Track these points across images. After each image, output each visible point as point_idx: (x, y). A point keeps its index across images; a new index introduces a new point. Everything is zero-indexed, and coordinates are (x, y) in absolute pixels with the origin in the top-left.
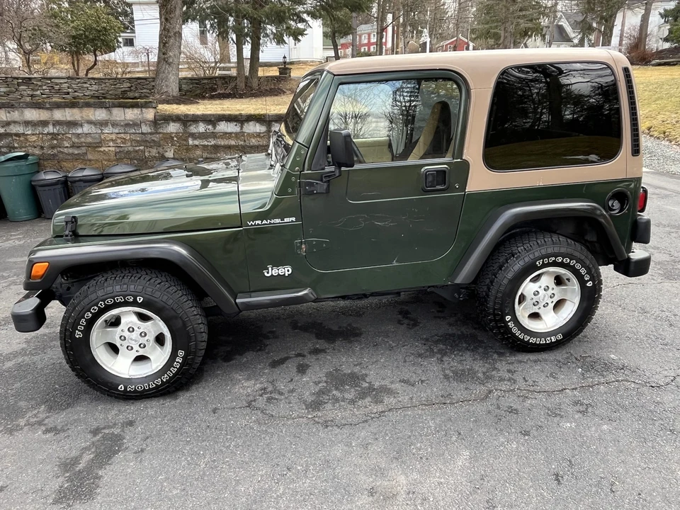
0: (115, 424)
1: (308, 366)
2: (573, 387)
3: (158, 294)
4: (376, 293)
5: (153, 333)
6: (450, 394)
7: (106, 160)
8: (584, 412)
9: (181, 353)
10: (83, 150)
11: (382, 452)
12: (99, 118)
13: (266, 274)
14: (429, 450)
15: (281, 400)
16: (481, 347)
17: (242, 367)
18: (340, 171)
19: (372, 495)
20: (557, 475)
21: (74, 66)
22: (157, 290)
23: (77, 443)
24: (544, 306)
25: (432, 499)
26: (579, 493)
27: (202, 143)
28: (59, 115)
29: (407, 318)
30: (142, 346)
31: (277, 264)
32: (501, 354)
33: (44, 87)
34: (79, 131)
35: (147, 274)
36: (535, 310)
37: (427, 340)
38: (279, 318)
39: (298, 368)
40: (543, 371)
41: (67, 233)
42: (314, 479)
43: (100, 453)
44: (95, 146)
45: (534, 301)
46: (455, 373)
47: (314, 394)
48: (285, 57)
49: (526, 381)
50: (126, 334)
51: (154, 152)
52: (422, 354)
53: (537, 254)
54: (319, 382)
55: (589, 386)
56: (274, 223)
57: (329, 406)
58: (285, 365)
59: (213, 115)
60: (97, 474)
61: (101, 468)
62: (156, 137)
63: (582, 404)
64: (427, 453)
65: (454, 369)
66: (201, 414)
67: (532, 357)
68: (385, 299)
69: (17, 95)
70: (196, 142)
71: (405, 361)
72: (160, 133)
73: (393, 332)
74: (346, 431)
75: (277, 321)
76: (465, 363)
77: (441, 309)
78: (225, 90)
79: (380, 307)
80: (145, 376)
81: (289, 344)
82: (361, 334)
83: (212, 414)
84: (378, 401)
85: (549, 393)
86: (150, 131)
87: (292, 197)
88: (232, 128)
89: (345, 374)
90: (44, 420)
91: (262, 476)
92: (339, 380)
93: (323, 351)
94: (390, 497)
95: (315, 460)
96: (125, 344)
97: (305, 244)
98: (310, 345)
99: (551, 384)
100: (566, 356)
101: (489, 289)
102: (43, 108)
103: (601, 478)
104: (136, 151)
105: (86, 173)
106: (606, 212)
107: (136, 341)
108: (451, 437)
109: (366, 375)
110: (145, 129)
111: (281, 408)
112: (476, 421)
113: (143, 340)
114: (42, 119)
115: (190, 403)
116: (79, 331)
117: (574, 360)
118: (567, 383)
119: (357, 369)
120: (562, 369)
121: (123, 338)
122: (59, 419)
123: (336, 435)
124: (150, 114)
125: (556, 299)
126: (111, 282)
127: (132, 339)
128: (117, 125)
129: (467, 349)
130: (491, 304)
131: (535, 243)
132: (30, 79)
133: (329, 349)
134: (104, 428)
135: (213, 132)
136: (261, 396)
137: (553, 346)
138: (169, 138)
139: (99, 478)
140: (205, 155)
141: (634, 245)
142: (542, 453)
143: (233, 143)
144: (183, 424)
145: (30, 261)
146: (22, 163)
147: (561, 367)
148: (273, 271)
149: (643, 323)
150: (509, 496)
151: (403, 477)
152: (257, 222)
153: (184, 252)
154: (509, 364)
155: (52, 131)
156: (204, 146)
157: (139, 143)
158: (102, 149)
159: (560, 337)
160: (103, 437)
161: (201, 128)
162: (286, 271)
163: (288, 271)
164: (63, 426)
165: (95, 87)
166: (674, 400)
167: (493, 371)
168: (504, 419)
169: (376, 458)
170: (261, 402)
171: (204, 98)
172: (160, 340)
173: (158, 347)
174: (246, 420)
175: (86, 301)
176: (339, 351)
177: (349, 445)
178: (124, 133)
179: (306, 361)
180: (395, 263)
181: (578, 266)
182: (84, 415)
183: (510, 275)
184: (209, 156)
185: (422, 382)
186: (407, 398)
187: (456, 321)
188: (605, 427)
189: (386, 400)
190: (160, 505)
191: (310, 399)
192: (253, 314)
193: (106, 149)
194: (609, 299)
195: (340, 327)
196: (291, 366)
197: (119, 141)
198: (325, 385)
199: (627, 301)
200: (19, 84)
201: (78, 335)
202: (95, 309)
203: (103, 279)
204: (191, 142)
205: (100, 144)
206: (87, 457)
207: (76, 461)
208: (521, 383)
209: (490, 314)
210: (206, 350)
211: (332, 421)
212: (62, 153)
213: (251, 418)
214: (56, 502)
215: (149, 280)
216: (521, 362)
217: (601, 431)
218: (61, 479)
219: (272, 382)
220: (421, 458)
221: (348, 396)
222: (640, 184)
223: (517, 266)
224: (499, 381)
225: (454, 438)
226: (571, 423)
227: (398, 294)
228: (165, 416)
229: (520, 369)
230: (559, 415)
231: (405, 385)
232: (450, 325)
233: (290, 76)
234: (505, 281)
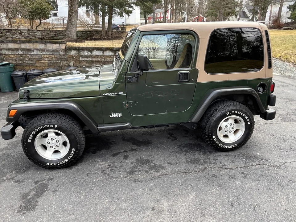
0: (45, 180)
1: (128, 156)
2: (241, 166)
3: (64, 124)
4: (158, 125)
5: (62, 141)
6: (188, 169)
7: (44, 66)
8: (245, 177)
9: (74, 150)
10: (34, 62)
11: (158, 192)
12: (41, 48)
13: (111, 116)
14: (178, 192)
15: (116, 170)
16: (203, 149)
17: (100, 156)
18: (143, 73)
19: (153, 210)
20: (232, 203)
21: (31, 25)
22: (63, 123)
23: (28, 187)
24: (230, 132)
25: (178, 212)
26: (240, 211)
27: (86, 60)
28: (23, 46)
29: (172, 136)
30: (57, 146)
31: (115, 112)
32: (211, 152)
33: (17, 34)
34: (32, 53)
35: (59, 115)
36: (226, 133)
37: (180, 146)
38: (117, 136)
39: (124, 157)
40: (228, 160)
41: (25, 97)
42: (129, 203)
43: (38, 191)
44: (39, 60)
45: (225, 130)
46: (191, 160)
47: (130, 168)
48: (123, 23)
49: (221, 164)
50: (50, 141)
51: (65, 63)
52: (177, 152)
53: (227, 110)
54: (133, 163)
55: (248, 166)
56: (114, 95)
57: (137, 173)
58: (119, 156)
59: (91, 47)
60: (37, 200)
61: (38, 198)
62: (66, 57)
63: (244, 174)
64: (177, 193)
65: (190, 158)
66: (82, 176)
67: (224, 154)
68: (163, 128)
69: (5, 37)
70: (83, 59)
71: (170, 155)
72: (68, 55)
73: (166, 142)
74: (144, 183)
75: (116, 137)
76: (195, 156)
77: (186, 133)
78: (97, 36)
79: (160, 132)
80: (58, 159)
81: (120, 147)
82: (152, 143)
83: (86, 175)
84: (157, 171)
85: (230, 169)
86: (63, 54)
87: (122, 84)
88: (99, 53)
89: (144, 160)
90: (14, 177)
91: (107, 202)
92: (141, 162)
93: (135, 150)
94: (161, 211)
95: (129, 196)
96: (50, 145)
97: (127, 104)
98: (130, 147)
99: (231, 165)
100: (238, 153)
101: (206, 124)
102: (16, 43)
103: (250, 204)
104: (57, 63)
105: (35, 72)
106: (257, 92)
107: (54, 144)
108: (188, 187)
109: (153, 160)
110: (61, 53)
111: (116, 174)
112: (199, 180)
113: (57, 144)
114: (16, 48)
115: (77, 171)
116: (30, 139)
117: (242, 155)
118: (238, 165)
119: (149, 158)
120: (237, 159)
121: (49, 143)
122: (21, 177)
123: (139, 185)
124: (63, 47)
125: (235, 129)
126: (44, 118)
127: (52, 143)
128: (49, 51)
129: (197, 150)
130: (207, 131)
131: (226, 105)
132: (11, 30)
133: (138, 149)
134: (40, 181)
135: (91, 55)
136: (108, 168)
137: (234, 149)
138: (71, 57)
139: (38, 202)
140: (87, 65)
141: (269, 106)
142: (226, 194)
143: (99, 60)
144: (74, 180)
145: (9, 109)
146: (7, 67)
147: (236, 158)
148: (113, 115)
149: (272, 140)
150: (211, 211)
151: (167, 203)
152: (107, 94)
153: (75, 106)
154: (214, 156)
155: (20, 53)
156: (87, 61)
157: (58, 59)
158: (42, 61)
159: (236, 145)
160: (39, 185)
161: (86, 53)
162: (119, 115)
163: (120, 115)
164: (22, 180)
165: (40, 34)
166: (283, 172)
167: (207, 159)
168: (210, 180)
169: (156, 195)
170: (108, 171)
171: (87, 40)
172: (65, 144)
173: (64, 147)
174: (101, 179)
175: (33, 127)
176: (142, 150)
177: (144, 190)
178: (52, 55)
179: (128, 154)
180: (166, 113)
181: (244, 115)
182: (31, 175)
183: (215, 119)
184: (89, 65)
185: (177, 163)
186: (170, 170)
187: (193, 138)
188: (253, 183)
189: (161, 171)
190: (63, 213)
191: (128, 170)
192: (106, 133)
193: (44, 61)
194: (258, 130)
195: (143, 140)
196: (121, 156)
197: (50, 58)
198: (135, 164)
199: (266, 131)
200: (6, 32)
201: (29, 141)
202: (36, 130)
203: (40, 117)
204: (81, 59)
205: (41, 59)
206: (32, 193)
207: (28, 194)
208: (219, 165)
209: (206, 135)
210: (85, 148)
211: (138, 179)
212: (25, 63)
213: (103, 178)
214: (19, 212)
215: (60, 118)
216: (219, 156)
217: (252, 185)
218: (21, 202)
219: (113, 163)
220: (175, 195)
221: (145, 169)
222: (271, 80)
223: (218, 115)
224: (210, 164)
225: (189, 187)
226: (239, 181)
227: (168, 126)
228: (67, 176)
229: (219, 159)
230: (234, 178)
231: (170, 165)
232: (190, 140)
233: (125, 31)
234: (213, 121)
